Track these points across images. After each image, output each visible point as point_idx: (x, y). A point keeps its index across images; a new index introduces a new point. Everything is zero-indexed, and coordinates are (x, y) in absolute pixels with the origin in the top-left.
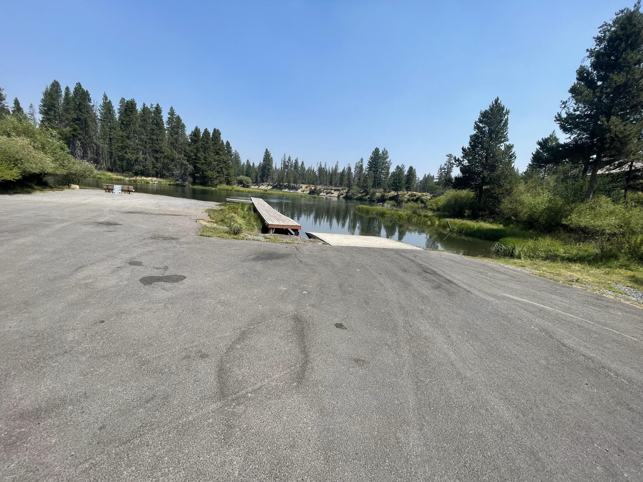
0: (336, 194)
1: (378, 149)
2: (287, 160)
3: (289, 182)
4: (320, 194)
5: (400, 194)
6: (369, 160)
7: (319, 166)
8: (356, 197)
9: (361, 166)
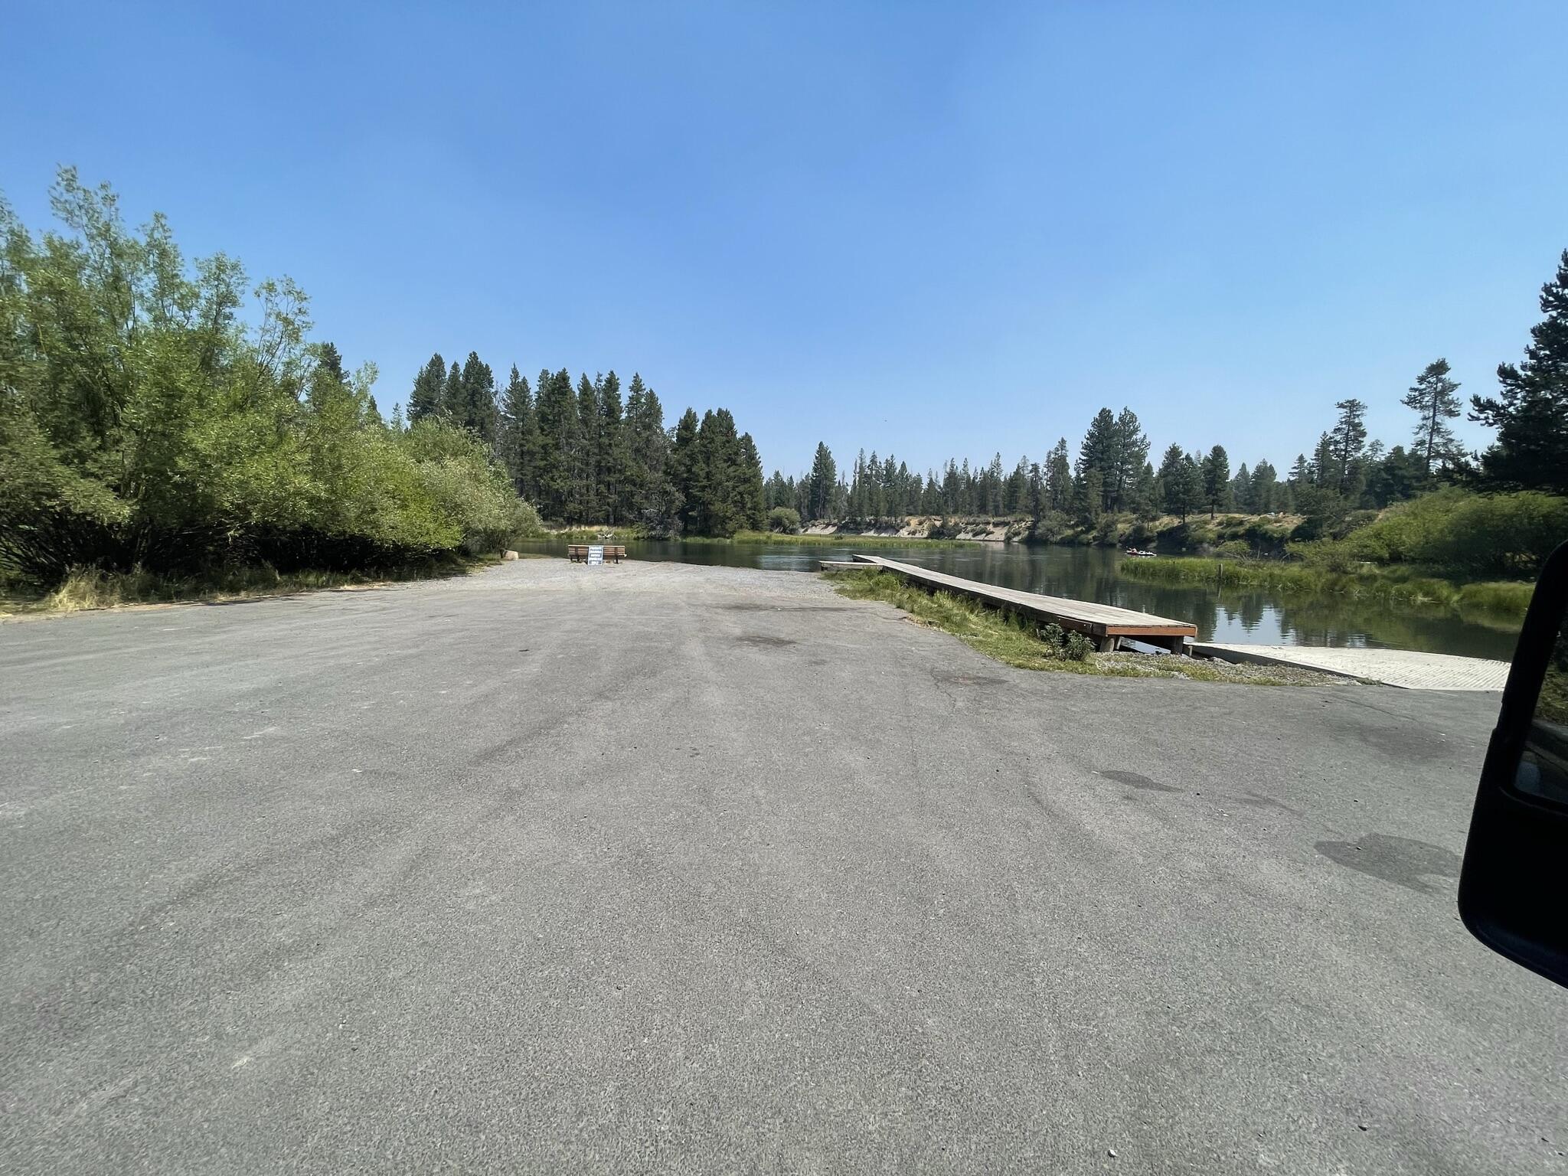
0: (1000, 533)
1: (1110, 411)
2: (868, 462)
3: (877, 514)
4: (957, 537)
5: (1192, 523)
6: (1085, 441)
7: (948, 470)
8: (1059, 537)
9: (1063, 458)
